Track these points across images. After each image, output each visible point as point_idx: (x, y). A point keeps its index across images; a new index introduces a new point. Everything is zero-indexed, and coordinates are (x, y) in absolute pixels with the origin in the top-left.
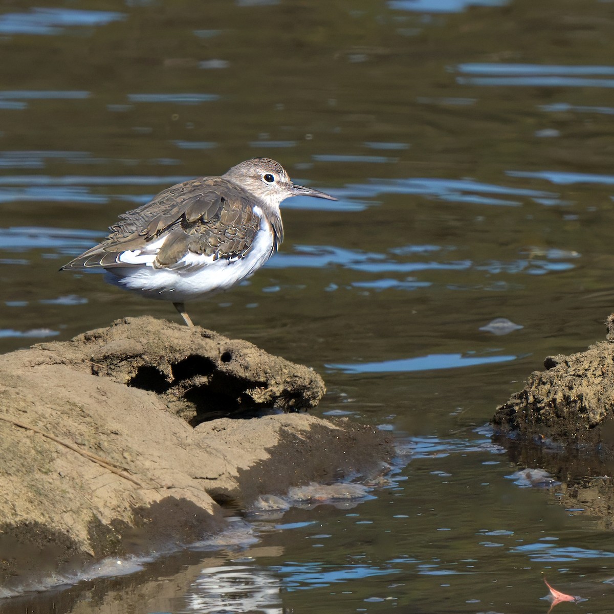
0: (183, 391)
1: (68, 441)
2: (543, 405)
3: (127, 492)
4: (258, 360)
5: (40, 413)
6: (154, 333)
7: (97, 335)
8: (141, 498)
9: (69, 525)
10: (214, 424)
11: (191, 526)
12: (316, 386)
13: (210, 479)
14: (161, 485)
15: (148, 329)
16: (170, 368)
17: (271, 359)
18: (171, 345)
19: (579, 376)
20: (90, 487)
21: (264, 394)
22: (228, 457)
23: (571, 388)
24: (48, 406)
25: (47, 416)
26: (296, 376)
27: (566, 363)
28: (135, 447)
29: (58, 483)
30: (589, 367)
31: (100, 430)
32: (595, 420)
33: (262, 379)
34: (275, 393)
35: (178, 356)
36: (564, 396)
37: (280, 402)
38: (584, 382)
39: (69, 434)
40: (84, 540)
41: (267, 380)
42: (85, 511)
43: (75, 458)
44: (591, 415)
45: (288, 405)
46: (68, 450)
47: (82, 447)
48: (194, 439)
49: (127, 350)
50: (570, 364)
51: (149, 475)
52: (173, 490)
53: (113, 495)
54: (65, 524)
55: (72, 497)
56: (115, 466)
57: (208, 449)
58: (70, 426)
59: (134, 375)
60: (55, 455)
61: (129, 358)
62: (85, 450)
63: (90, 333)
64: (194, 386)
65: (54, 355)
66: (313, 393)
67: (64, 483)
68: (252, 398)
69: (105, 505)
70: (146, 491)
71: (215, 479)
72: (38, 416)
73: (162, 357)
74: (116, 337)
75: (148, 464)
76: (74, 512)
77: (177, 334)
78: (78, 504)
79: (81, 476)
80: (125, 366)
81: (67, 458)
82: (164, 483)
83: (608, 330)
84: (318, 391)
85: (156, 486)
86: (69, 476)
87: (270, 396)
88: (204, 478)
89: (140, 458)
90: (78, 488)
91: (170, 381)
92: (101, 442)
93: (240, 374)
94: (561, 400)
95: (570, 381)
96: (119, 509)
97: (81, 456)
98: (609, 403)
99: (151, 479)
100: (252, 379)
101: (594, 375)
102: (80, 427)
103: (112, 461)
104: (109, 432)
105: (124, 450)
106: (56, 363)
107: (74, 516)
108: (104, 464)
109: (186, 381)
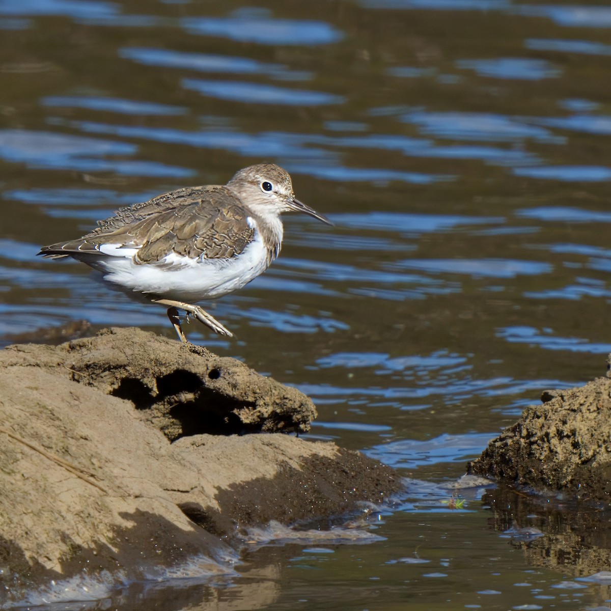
0: (168, 407)
1: (34, 443)
2: (537, 439)
3: (92, 499)
4: (246, 379)
5: (7, 413)
6: (140, 345)
7: (81, 344)
8: (106, 505)
9: (29, 527)
10: (194, 440)
11: (157, 537)
12: (307, 410)
13: (182, 492)
14: (129, 494)
15: (134, 340)
16: (155, 381)
17: (261, 379)
18: (157, 358)
19: (574, 411)
20: (54, 491)
21: (252, 415)
22: (203, 472)
23: (564, 423)
24: (17, 407)
25: (15, 417)
26: (286, 398)
27: (562, 397)
28: (105, 454)
29: (20, 483)
30: (585, 402)
31: (69, 434)
32: (587, 456)
33: (251, 399)
34: (263, 414)
35: (163, 369)
36: (558, 430)
37: (269, 424)
38: (579, 417)
39: (36, 436)
40: (44, 543)
41: (256, 401)
42: (46, 514)
43: (41, 460)
44: (583, 451)
45: (277, 428)
46: (33, 452)
47: (49, 450)
48: (167, 450)
49: (111, 360)
50: (565, 398)
51: (117, 482)
52: (141, 499)
53: (77, 500)
54: (24, 526)
55: (34, 499)
56: (82, 472)
57: (182, 462)
58: (37, 428)
59: (116, 387)
60: (19, 456)
61: (112, 369)
62: (51, 453)
63: (75, 342)
64: (180, 402)
65: (29, 357)
66: (303, 417)
67: (27, 484)
68: (239, 418)
69: (68, 509)
70: (112, 499)
71: (187, 492)
72: (5, 416)
73: (146, 369)
74: (101, 347)
75: (116, 471)
76: (35, 515)
77: (163, 347)
78: (40, 507)
79: (46, 479)
80: (108, 377)
81: (31, 460)
82: (131, 492)
83: (609, 367)
84: (309, 416)
85: (122, 494)
86: (32, 477)
87: (258, 417)
88: (175, 490)
89: (109, 465)
90: (40, 490)
91: (154, 395)
92: (69, 446)
93: (227, 392)
94: (554, 434)
95: (564, 416)
96: (82, 515)
97: (48, 460)
98: (602, 439)
99: (119, 487)
100: (241, 398)
101: (589, 410)
102: (48, 430)
103: (79, 466)
104: (79, 437)
105: (92, 455)
106: (30, 365)
107: (35, 518)
108: (71, 469)
109: (172, 397)
